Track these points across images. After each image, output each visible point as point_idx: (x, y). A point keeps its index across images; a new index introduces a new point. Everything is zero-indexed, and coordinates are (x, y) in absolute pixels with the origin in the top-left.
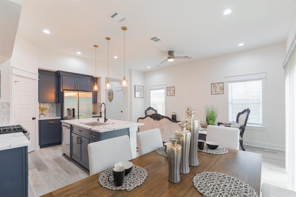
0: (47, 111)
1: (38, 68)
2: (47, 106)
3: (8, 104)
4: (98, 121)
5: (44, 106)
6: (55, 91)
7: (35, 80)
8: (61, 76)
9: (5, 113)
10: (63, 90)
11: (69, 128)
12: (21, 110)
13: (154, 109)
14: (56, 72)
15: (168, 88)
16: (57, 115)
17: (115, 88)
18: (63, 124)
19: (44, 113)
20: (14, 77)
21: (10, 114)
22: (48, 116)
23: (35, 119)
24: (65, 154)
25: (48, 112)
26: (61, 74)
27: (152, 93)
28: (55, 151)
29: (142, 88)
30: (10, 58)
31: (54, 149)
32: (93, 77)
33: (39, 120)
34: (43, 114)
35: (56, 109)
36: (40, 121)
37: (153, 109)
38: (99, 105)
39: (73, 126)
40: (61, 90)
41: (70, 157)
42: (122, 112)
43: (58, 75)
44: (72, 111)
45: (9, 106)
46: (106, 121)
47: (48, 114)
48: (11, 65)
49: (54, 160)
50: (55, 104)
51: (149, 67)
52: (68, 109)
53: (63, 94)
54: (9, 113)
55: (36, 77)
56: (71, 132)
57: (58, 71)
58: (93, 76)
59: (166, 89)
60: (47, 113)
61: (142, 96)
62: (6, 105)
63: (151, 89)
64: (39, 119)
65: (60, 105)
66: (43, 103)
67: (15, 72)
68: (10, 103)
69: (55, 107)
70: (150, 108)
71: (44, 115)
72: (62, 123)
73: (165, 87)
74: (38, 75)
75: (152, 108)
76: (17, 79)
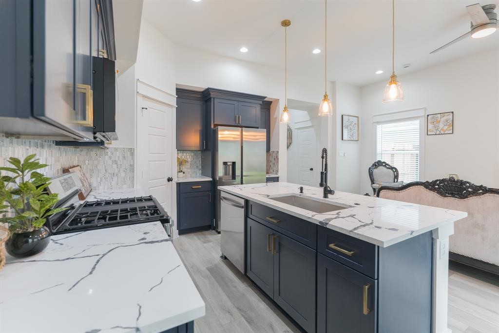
0: (187, 167)
1: (177, 85)
2: (188, 157)
3: (132, 151)
4: (301, 192)
5: (183, 157)
6: (201, 129)
7: (172, 106)
8: (212, 99)
9: (126, 169)
10: (216, 125)
11: (242, 207)
12: (150, 162)
13: (389, 166)
14: (203, 92)
15: (429, 117)
16: (204, 174)
17: (296, 123)
18: (223, 194)
19: (184, 168)
20: (140, 98)
21: (135, 171)
22: (189, 176)
23: (171, 181)
24: (226, 258)
25: (189, 167)
26: (212, 95)
27: (381, 129)
28: (205, 245)
29: (355, 120)
30: (134, 64)
31: (203, 240)
32: (266, 99)
33: (177, 183)
34: (182, 172)
35: (201, 162)
36: (179, 185)
37: (388, 164)
38: (274, 155)
39: (250, 203)
40: (212, 127)
41: (243, 271)
42: (312, 169)
43: (206, 97)
44: (231, 167)
45: (132, 155)
46: (329, 195)
47: (189, 170)
48: (136, 78)
49: (209, 269)
50: (200, 152)
51: (380, 72)
52: (225, 163)
53: (215, 133)
54: (132, 168)
55: (173, 101)
56: (246, 216)
57: (208, 89)
58: (265, 97)
59: (424, 120)
60: (187, 168)
61: (355, 138)
62: (129, 153)
63: (379, 123)
64: (177, 180)
65: (209, 155)
66: (182, 152)
67: (142, 89)
68: (134, 150)
69: (200, 159)
70: (378, 164)
71: (184, 173)
72: (222, 192)
73: (423, 114)
74: (176, 99)
75: (384, 163)
76: (146, 103)
